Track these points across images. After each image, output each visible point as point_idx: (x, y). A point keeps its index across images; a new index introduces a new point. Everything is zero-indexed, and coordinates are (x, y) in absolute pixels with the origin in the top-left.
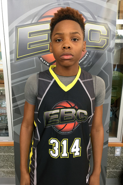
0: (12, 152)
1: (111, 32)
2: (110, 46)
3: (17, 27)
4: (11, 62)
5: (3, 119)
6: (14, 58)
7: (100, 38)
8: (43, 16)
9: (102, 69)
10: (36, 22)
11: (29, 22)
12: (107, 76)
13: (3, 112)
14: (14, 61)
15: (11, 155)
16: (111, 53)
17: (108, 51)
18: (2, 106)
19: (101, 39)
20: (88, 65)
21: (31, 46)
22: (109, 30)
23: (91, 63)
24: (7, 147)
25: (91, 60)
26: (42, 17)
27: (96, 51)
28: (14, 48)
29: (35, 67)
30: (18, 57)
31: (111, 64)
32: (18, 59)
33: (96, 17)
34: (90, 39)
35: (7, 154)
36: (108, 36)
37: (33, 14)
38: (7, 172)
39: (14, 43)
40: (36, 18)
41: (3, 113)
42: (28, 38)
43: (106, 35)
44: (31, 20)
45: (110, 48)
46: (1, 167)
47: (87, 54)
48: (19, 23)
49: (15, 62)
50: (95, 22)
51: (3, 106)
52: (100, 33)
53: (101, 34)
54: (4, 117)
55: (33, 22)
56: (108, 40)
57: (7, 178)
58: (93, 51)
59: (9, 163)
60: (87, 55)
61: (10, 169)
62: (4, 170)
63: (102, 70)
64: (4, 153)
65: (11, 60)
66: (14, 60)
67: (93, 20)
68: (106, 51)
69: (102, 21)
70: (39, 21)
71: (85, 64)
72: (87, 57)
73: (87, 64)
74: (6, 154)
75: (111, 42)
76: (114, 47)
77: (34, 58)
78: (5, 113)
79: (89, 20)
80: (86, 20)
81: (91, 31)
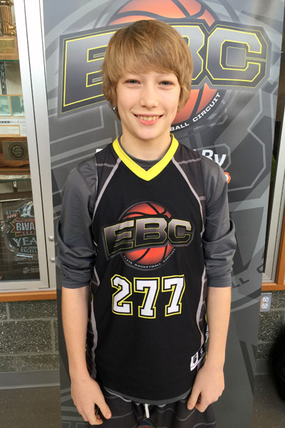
0: (43, 315)
1: (270, 47)
2: (269, 79)
3: (63, 38)
4: (51, 116)
5: (24, 244)
6: (57, 107)
7: (247, 61)
8: (120, 12)
9: (249, 130)
10: (104, 26)
11: (89, 27)
12: (262, 146)
13: (23, 229)
14: (56, 114)
15: (42, 321)
16: (272, 95)
17: (262, 90)
18: (22, 215)
19: (248, 63)
20: (218, 123)
21: (93, 80)
22: (266, 44)
23: (226, 118)
25: (226, 110)
26: (117, 16)
27: (237, 91)
28: (57, 85)
29: (103, 127)
30: (64, 106)
31: (270, 118)
32: (64, 109)
33: (238, 13)
34: (223, 63)
35: (33, 320)
36: (263, 56)
37: (97, 8)
38: (33, 358)
39: (57, 75)
40: (104, 17)
41: (25, 231)
42: (88, 61)
43: (260, 53)
44: (95, 21)
45: (269, 84)
46: (20, 349)
47: (217, 98)
48: (68, 29)
49: (59, 116)
50: (236, 26)
51: (24, 215)
52: (247, 50)
53: (249, 51)
54: (26, 239)
55: (98, 26)
56: (263, 65)
57: (33, 371)
58: (231, 91)
59: (37, 338)
60: (216, 100)
61: (39, 353)
62: (26, 354)
63: (249, 134)
64: (27, 317)
65: (50, 112)
66: (57, 110)
67: (232, 22)
68: (260, 91)
69: (250, 22)
70: (112, 24)
71: (212, 121)
72: (217, 104)
73: (217, 120)
74: (30, 320)
75: (271, 69)
76: (278, 81)
77: (101, 107)
78: (29, 231)
79: (222, 20)
80: (214, 21)
81: (227, 44)
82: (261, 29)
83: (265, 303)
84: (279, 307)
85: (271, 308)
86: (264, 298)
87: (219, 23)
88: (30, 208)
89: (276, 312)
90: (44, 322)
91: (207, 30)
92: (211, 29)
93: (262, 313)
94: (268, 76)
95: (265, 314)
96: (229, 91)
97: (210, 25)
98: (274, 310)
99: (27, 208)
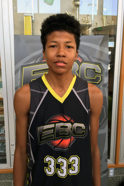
0: (8, 179)
2: (105, 82)
3: (22, 67)
7: (95, 75)
12: (103, 108)
16: (106, 88)
17: (103, 86)
22: (102, 69)
24: (4, 174)
28: (19, 84)
31: (106, 97)
33: (91, 58)
35: (4, 181)
37: (36, 55)
39: (20, 81)
40: (39, 59)
41: (1, 140)
42: (32, 75)
44: (35, 60)
45: (104, 84)
48: (24, 63)
53: (96, 72)
56: (102, 77)
67: (88, 60)
68: (101, 86)
70: (42, 61)
74: (2, 181)
75: (105, 79)
76: (108, 83)
78: (3, 140)
79: (85, 60)
80: (82, 60)
81: (87, 69)
82: (100, 64)
83: (111, 173)
84: (118, 174)
85: (114, 175)
86: (111, 170)
87: (83, 61)
88: (4, 130)
89: (117, 177)
90: (9, 183)
91: (79, 64)
92: (81, 63)
93: (110, 177)
94: (104, 81)
95: (112, 178)
97: (80, 62)
98: (115, 176)
99: (3, 130)
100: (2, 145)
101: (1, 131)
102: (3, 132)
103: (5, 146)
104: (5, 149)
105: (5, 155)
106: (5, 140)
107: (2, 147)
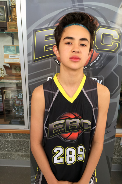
0: (26, 138)
4: (29, 63)
7: (112, 42)
8: (59, 20)
10: (52, 26)
11: (46, 26)
12: (117, 77)
15: (26, 141)
17: (118, 54)
18: (18, 98)
19: (113, 43)
28: (32, 50)
29: (51, 68)
31: (121, 66)
33: (109, 22)
34: (102, 42)
35: (22, 140)
37: (49, 18)
38: (22, 155)
39: (32, 46)
40: (52, 22)
41: (20, 104)
42: (45, 41)
44: (48, 24)
45: (121, 52)
48: (36, 27)
53: (113, 38)
54: (20, 107)
55: (50, 26)
57: (21, 160)
58: (105, 54)
59: (23, 147)
61: (24, 153)
63: (112, 72)
64: (20, 138)
66: (31, 61)
67: (106, 25)
71: (97, 66)
72: (99, 59)
73: (99, 66)
77: (50, 60)
79: (102, 24)
80: (99, 25)
87: (101, 26)
94: (121, 49)
96: (104, 54)
99: (21, 94)
100: (20, 109)
101: (20, 95)
102: (21, 97)
103: (23, 110)
104: (23, 112)
105: (24, 118)
106: (23, 104)
107: (20, 110)
